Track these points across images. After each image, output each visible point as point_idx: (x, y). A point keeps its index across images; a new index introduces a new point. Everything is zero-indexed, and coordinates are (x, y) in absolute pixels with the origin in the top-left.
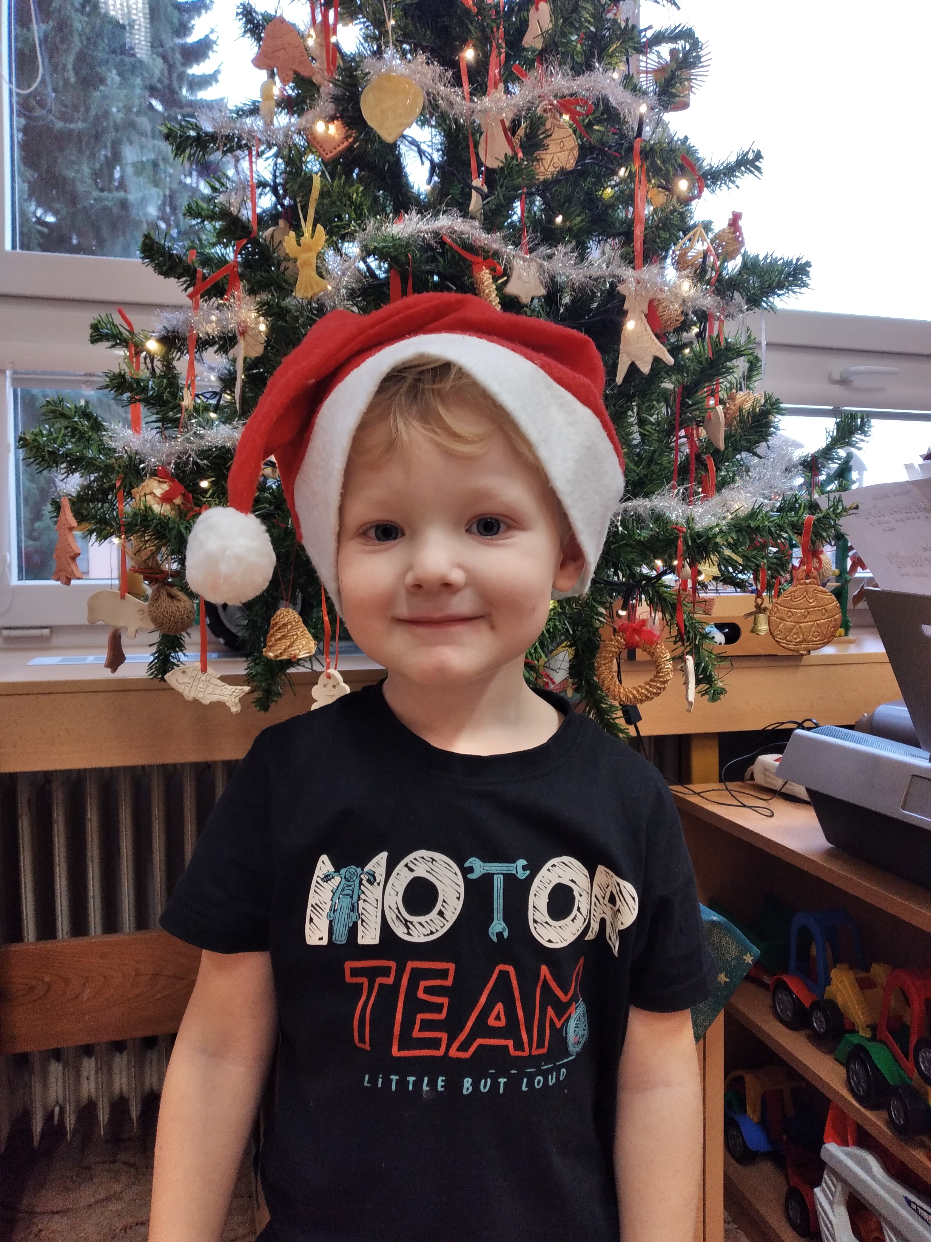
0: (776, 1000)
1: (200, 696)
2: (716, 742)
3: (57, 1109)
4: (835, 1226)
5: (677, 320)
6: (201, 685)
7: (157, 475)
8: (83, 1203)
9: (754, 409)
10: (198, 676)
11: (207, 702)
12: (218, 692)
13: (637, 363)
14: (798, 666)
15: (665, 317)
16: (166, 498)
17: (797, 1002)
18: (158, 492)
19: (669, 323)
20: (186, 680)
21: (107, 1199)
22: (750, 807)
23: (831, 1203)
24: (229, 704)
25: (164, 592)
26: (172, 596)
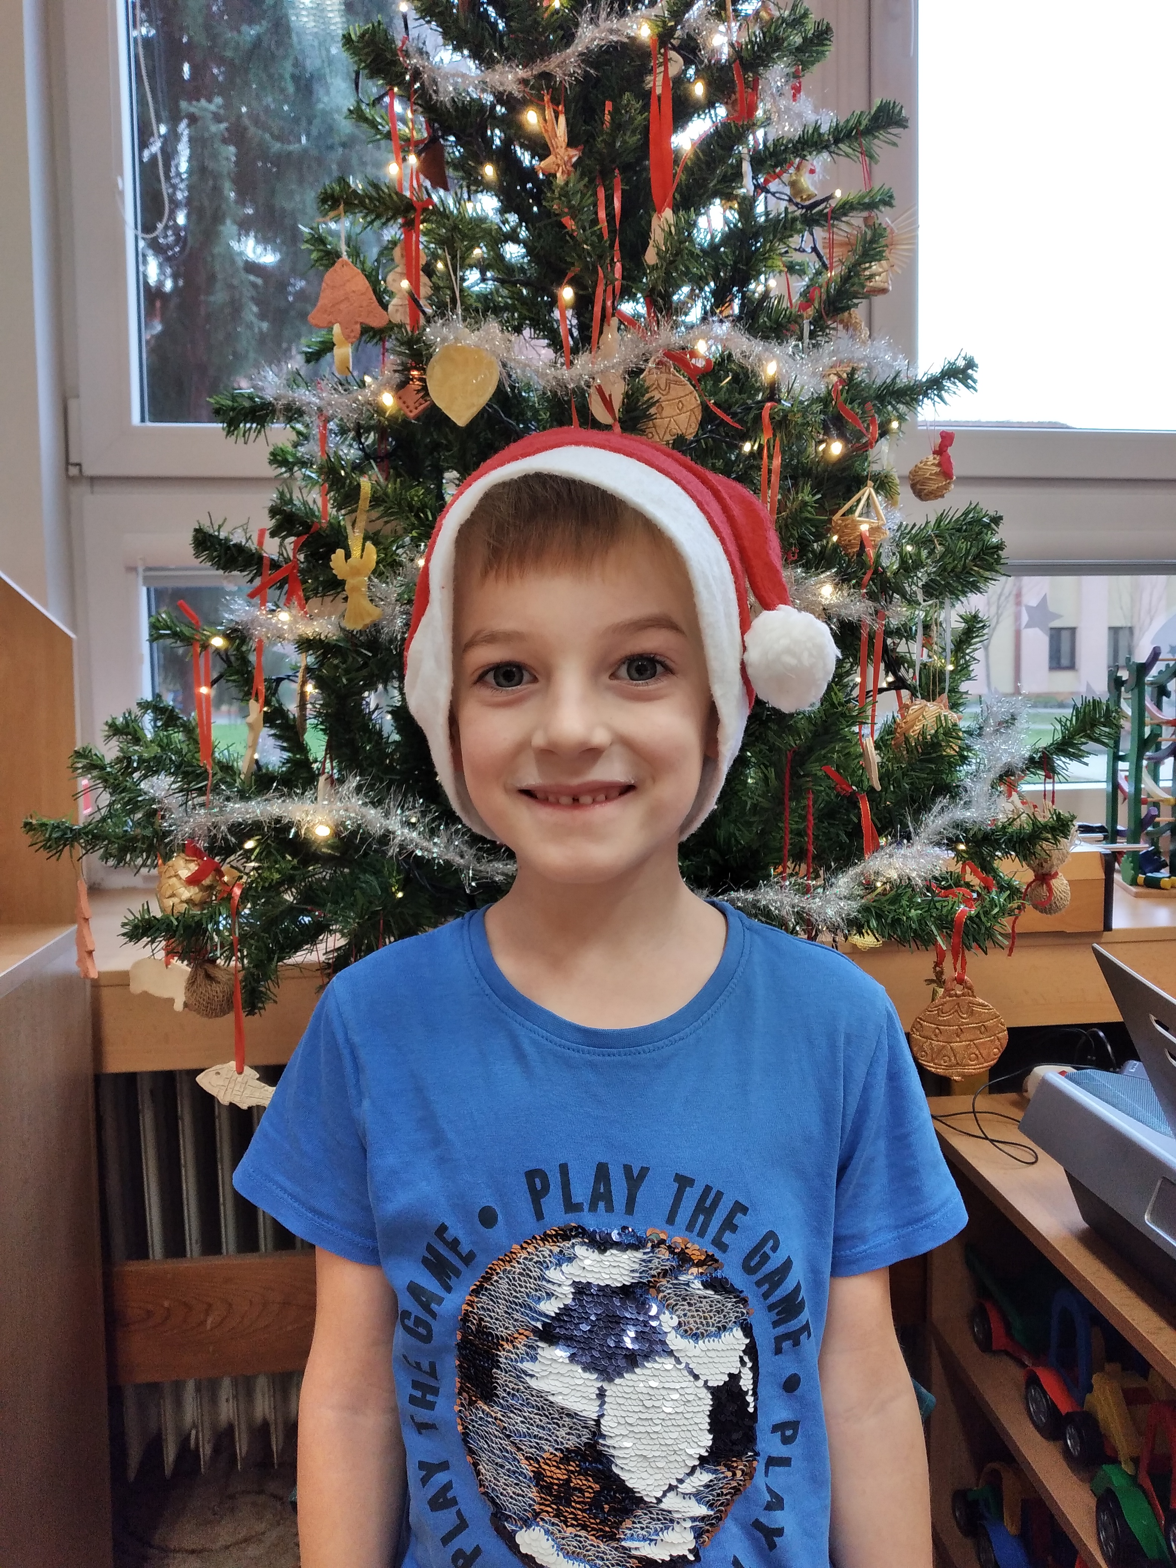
0: (1029, 1397)
1: (237, 1101)
3: (194, 1432)
6: (237, 1088)
7: (185, 852)
8: (221, 1543)
10: (234, 1077)
11: (244, 1107)
12: (257, 1094)
16: (193, 880)
17: (1053, 1409)
18: (185, 873)
20: (221, 1082)
21: (246, 1540)
25: (201, 973)
26: (209, 977)
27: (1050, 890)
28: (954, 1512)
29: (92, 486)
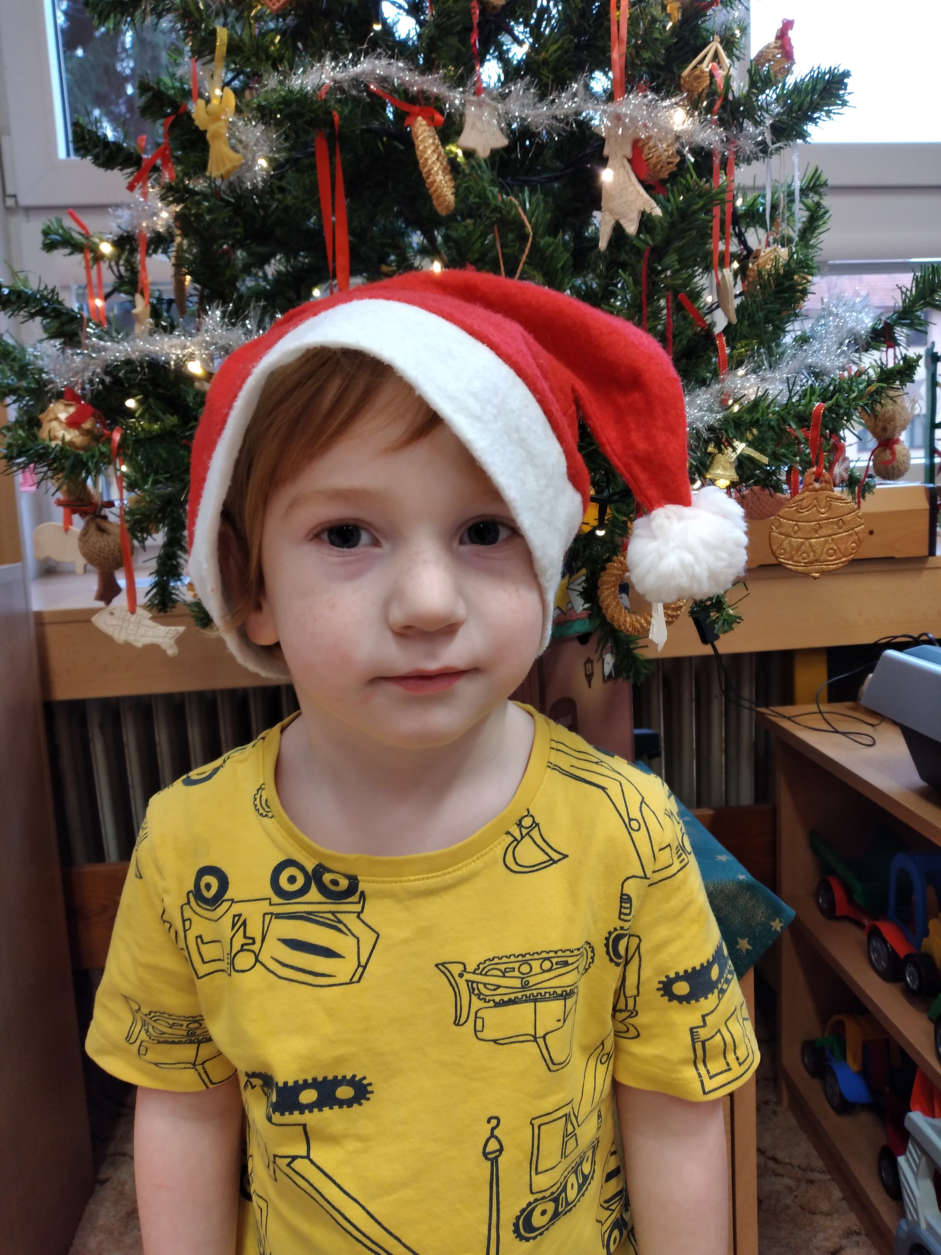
0: (871, 948)
1: (131, 639)
2: (824, 658)
4: (917, 1199)
5: (669, 163)
6: (131, 627)
7: (63, 398)
9: (777, 270)
10: (127, 617)
11: (139, 645)
12: (150, 633)
13: (622, 222)
14: (921, 570)
15: (654, 160)
16: (73, 423)
17: (893, 956)
18: (63, 416)
19: (659, 167)
20: (115, 622)
22: (844, 734)
23: (915, 1175)
24: (164, 646)
25: (93, 526)
26: (102, 530)
27: (893, 453)
28: (803, 1060)
29: (28, 216)
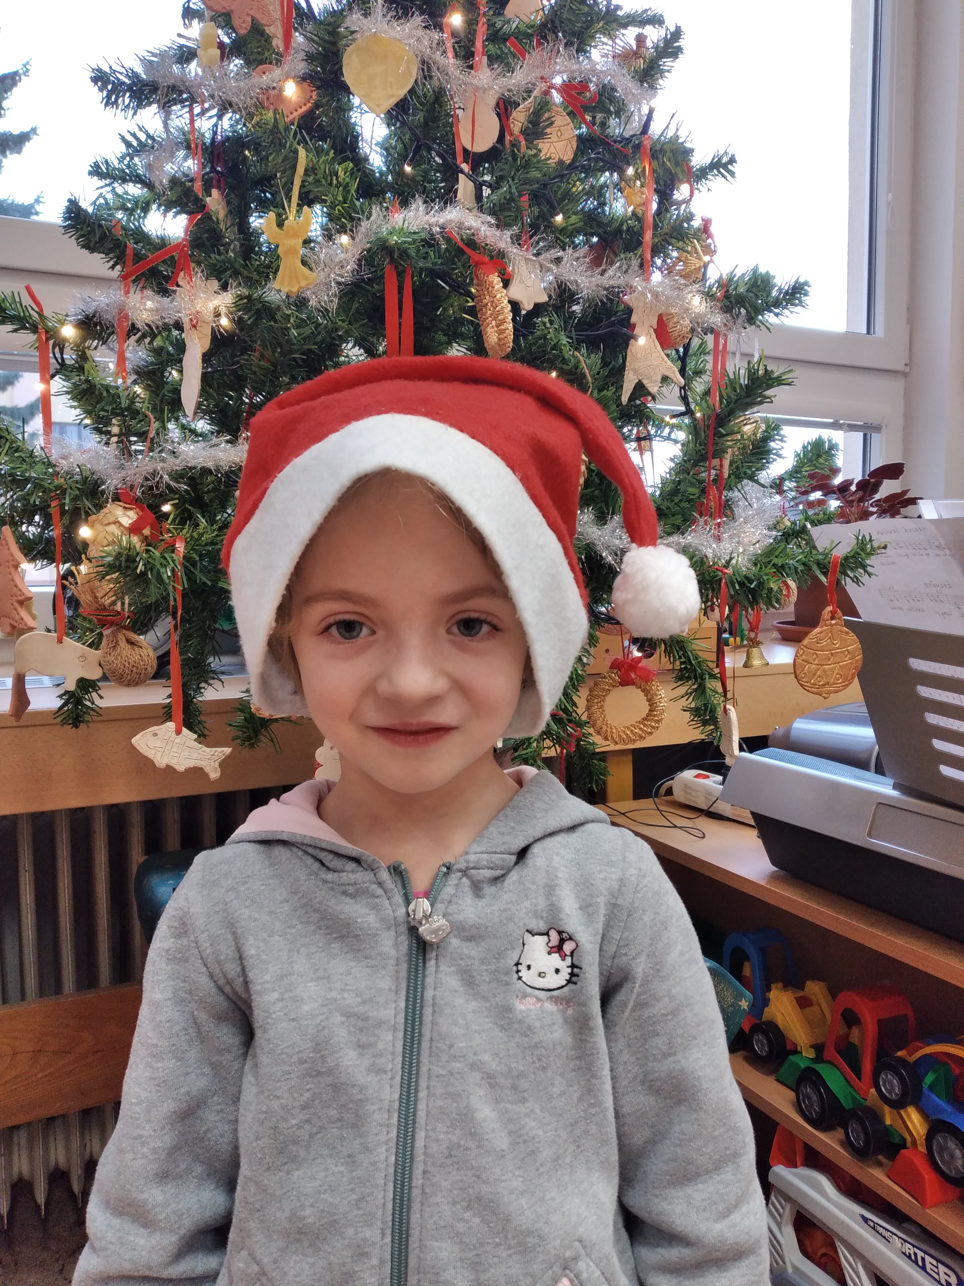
2: (630, 758)
4: (783, 1245)
7: (120, 501)
13: (645, 382)
15: (676, 334)
22: (681, 828)
23: (779, 1224)
